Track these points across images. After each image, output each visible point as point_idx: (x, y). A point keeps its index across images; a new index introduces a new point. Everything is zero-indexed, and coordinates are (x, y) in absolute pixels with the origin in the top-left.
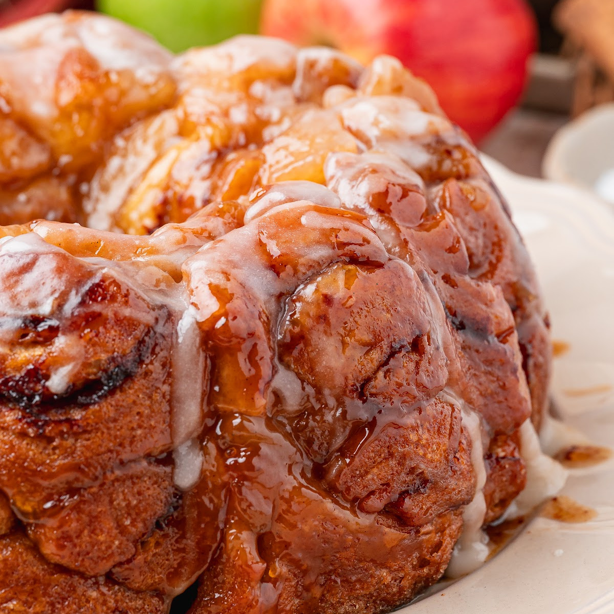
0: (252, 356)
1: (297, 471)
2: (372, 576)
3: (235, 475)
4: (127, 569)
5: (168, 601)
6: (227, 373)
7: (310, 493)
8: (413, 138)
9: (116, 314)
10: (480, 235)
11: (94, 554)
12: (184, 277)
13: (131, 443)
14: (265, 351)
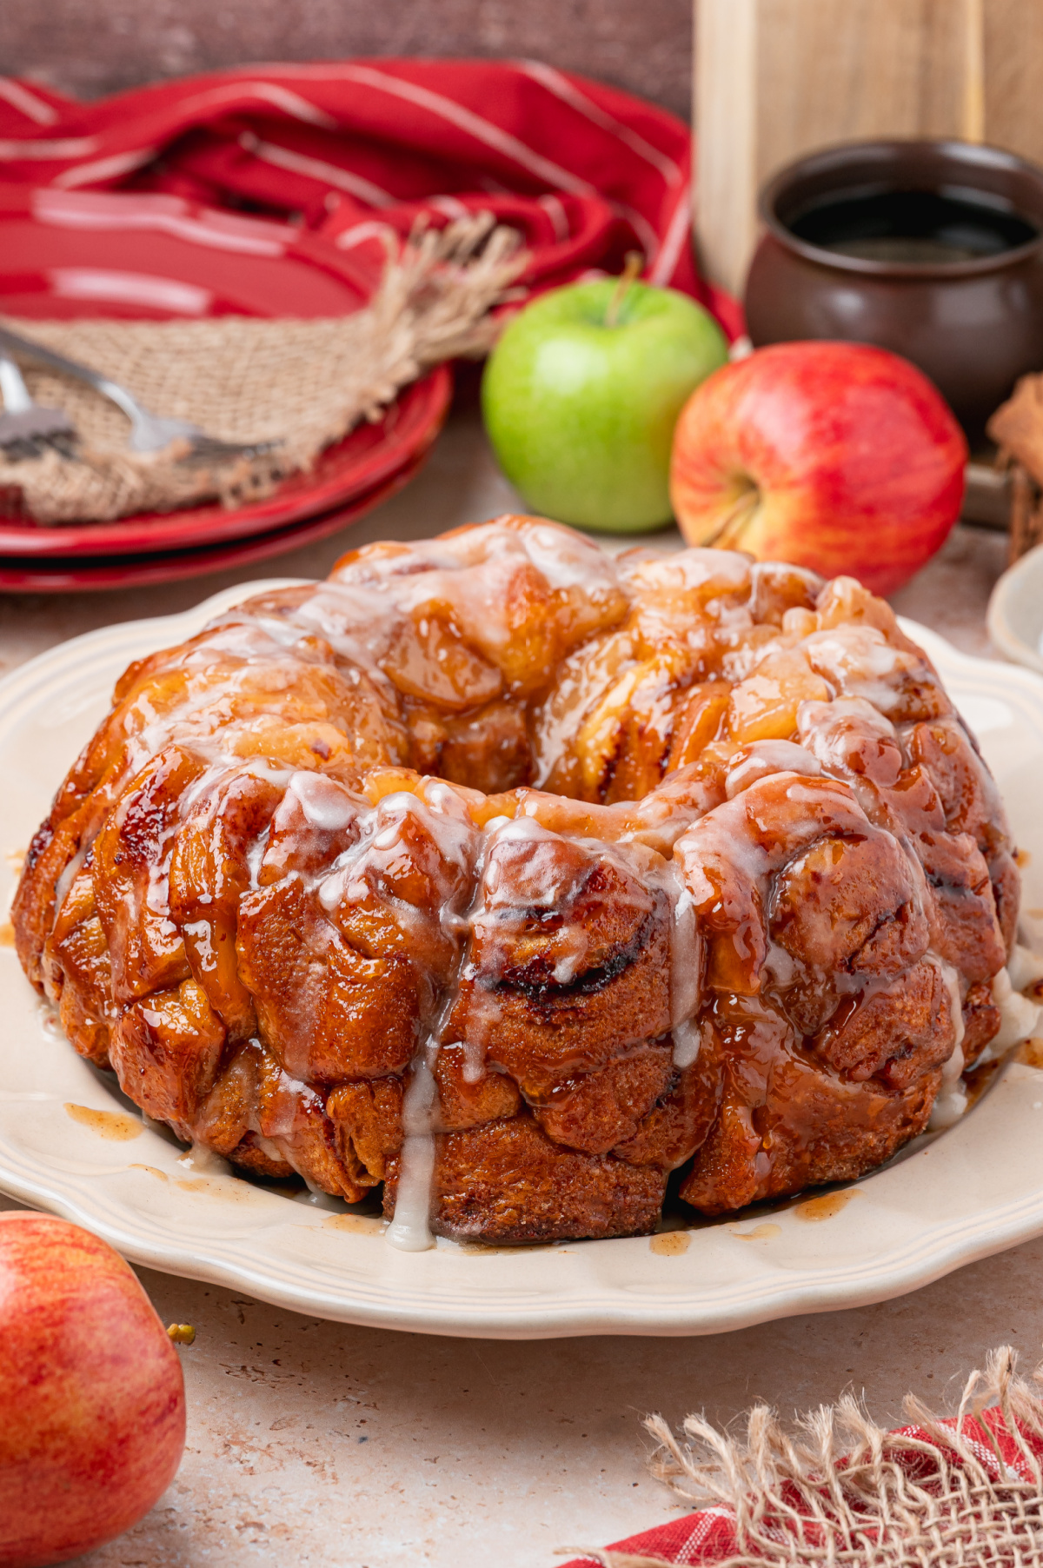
0: (747, 937)
1: (788, 1045)
2: (859, 1140)
3: (733, 1054)
4: (628, 1147)
5: (666, 1174)
6: (722, 954)
7: (803, 1067)
8: (881, 678)
9: (616, 903)
10: (951, 779)
11: (599, 1134)
12: (676, 857)
13: (633, 1028)
14: (759, 933)
